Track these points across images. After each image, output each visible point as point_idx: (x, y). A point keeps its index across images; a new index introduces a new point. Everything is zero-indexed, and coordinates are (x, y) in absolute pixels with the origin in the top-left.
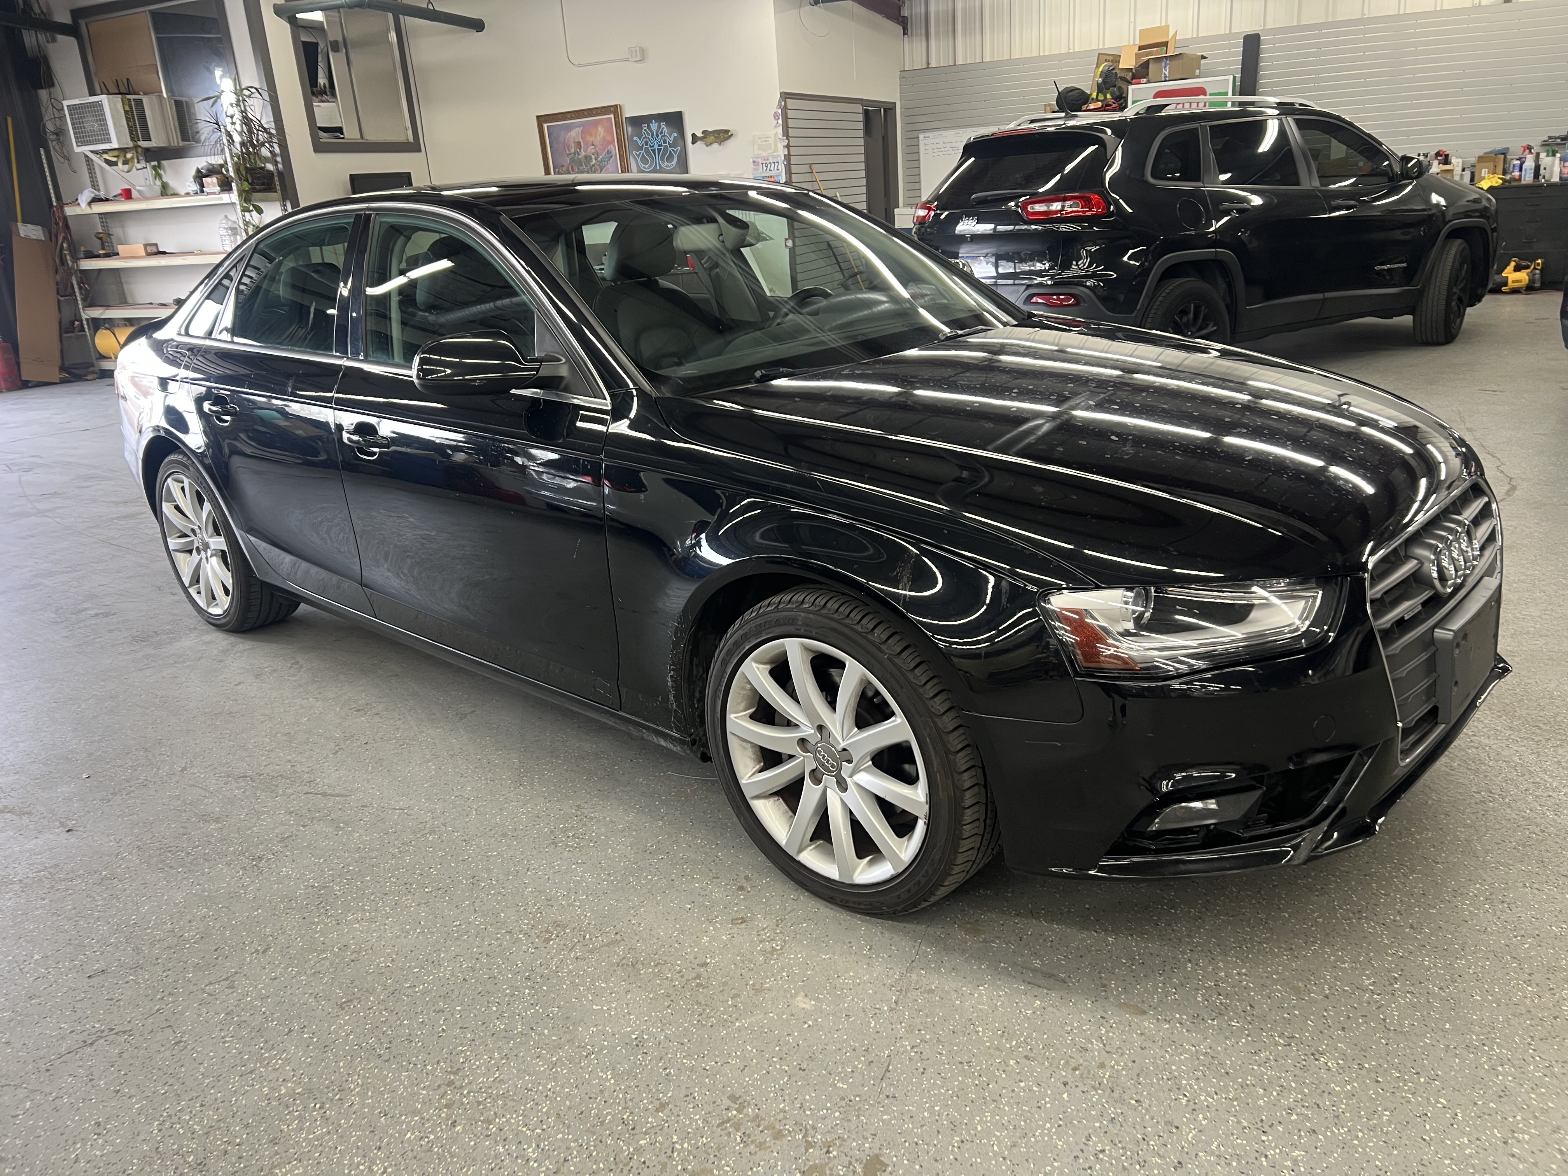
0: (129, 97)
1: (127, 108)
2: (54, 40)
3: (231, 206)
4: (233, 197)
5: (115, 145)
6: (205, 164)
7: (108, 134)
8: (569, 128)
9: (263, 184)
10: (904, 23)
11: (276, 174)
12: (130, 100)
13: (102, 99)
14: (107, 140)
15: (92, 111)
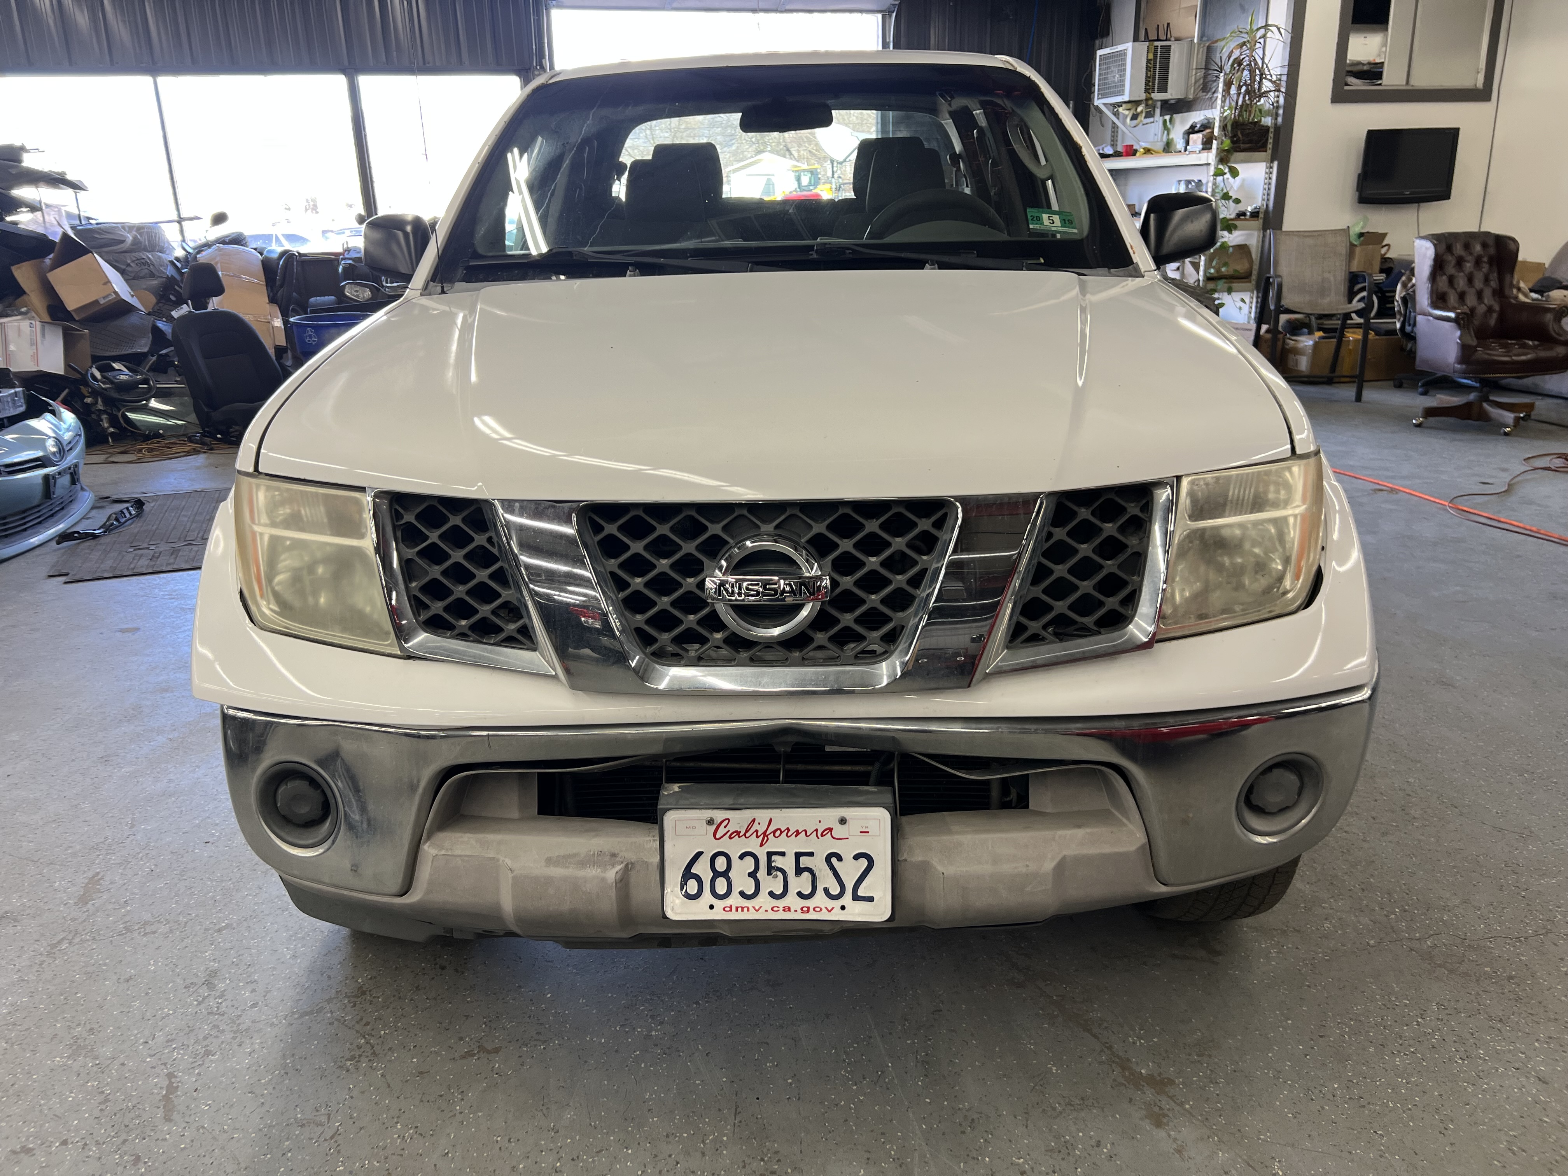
0: (1156, 43)
1: (1151, 56)
3: (1205, 167)
4: (1211, 157)
5: (1126, 98)
6: (1203, 118)
7: (1123, 85)
9: (1250, 142)
11: (1272, 130)
12: (1156, 47)
13: (1128, 47)
14: (1121, 92)
15: (1116, 61)
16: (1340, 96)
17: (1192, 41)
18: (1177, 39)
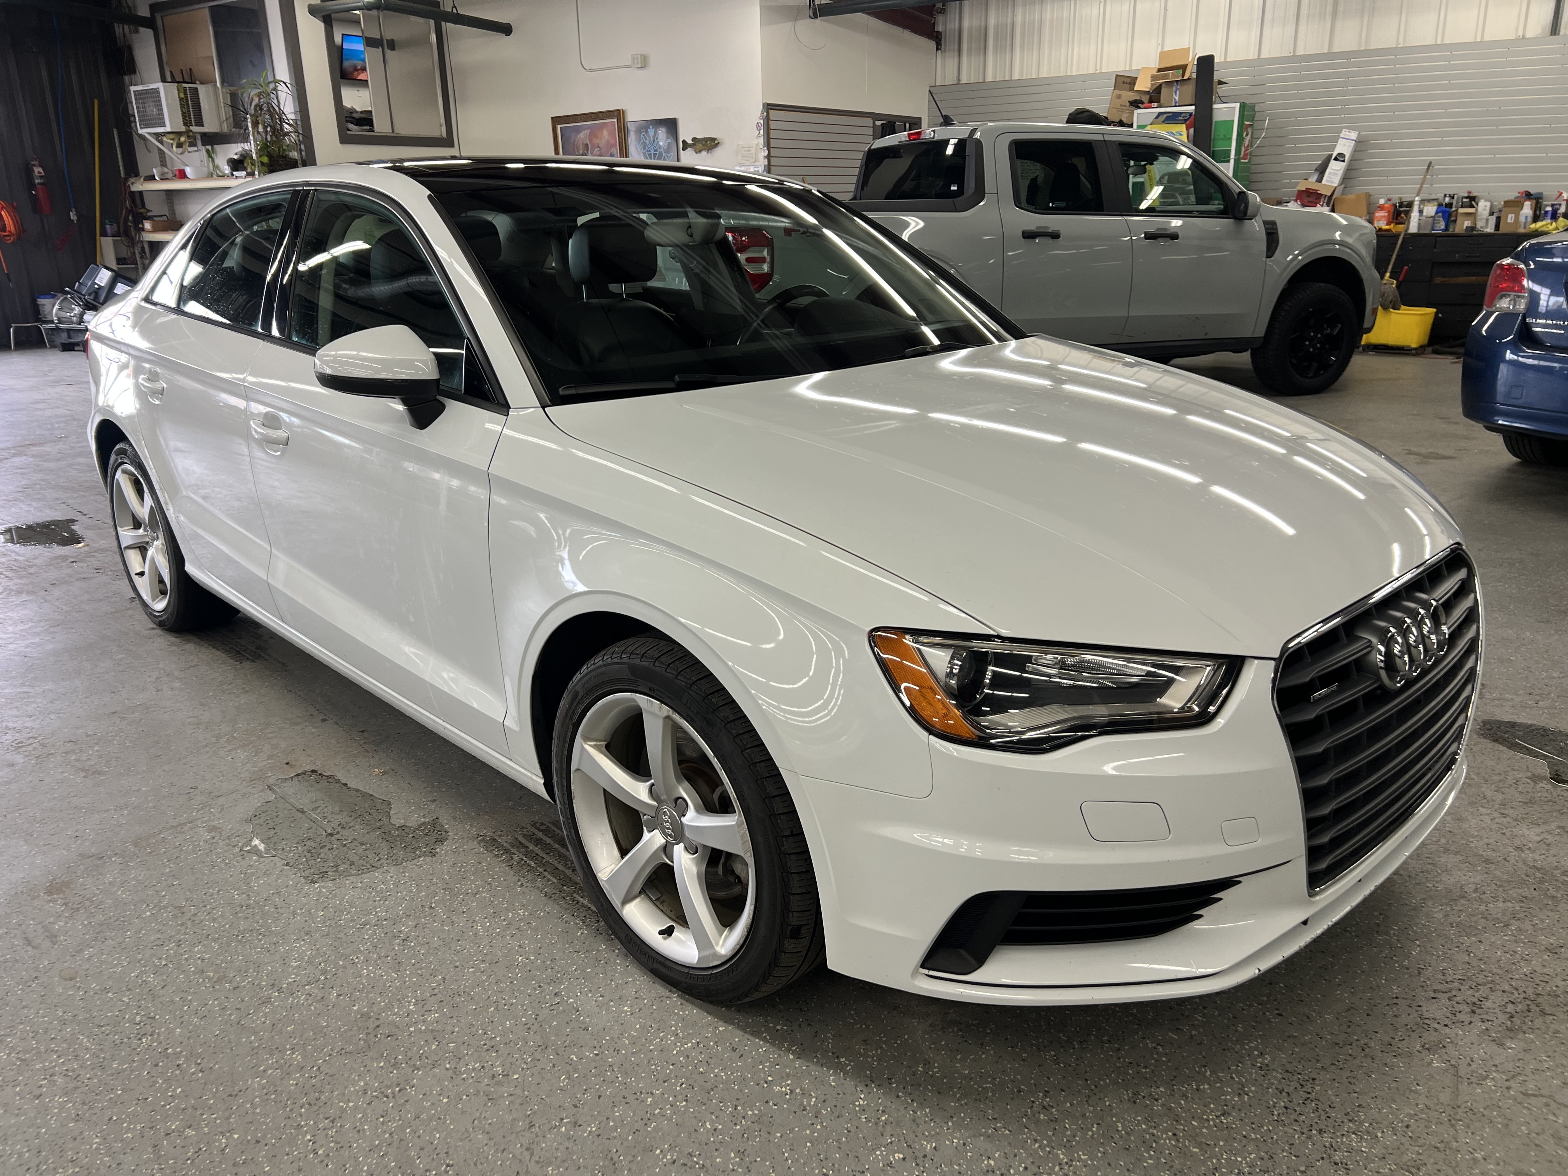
0: (184, 85)
1: (182, 96)
2: (137, 32)
5: (168, 129)
6: (241, 149)
7: (163, 118)
8: (578, 130)
10: (937, 38)
11: (299, 162)
12: (185, 88)
13: (160, 86)
14: (162, 124)
15: (151, 97)
16: (345, 138)
18: (201, 83)
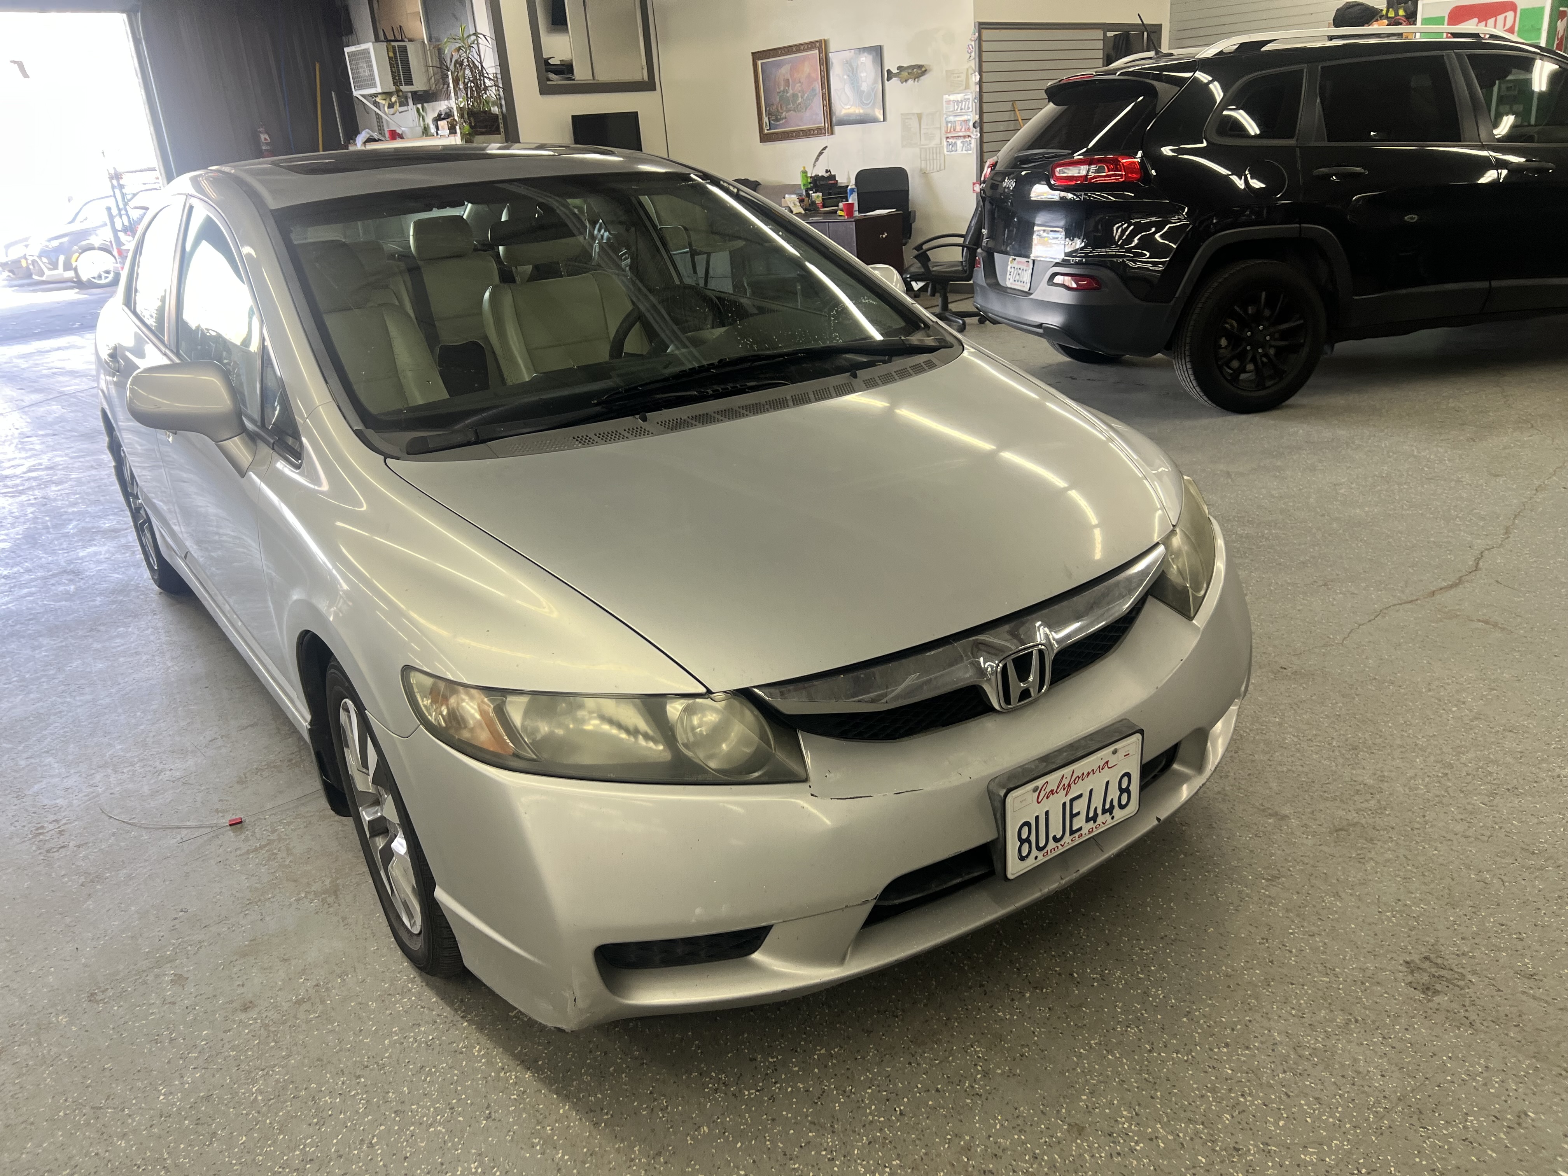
0: (393, 44)
1: (391, 55)
4: (458, 139)
5: (380, 91)
6: (445, 107)
7: (374, 79)
8: (779, 65)
9: (486, 127)
12: (394, 47)
13: (369, 46)
14: (374, 85)
15: (364, 58)
16: (546, 89)
17: (423, 42)
18: (410, 40)
